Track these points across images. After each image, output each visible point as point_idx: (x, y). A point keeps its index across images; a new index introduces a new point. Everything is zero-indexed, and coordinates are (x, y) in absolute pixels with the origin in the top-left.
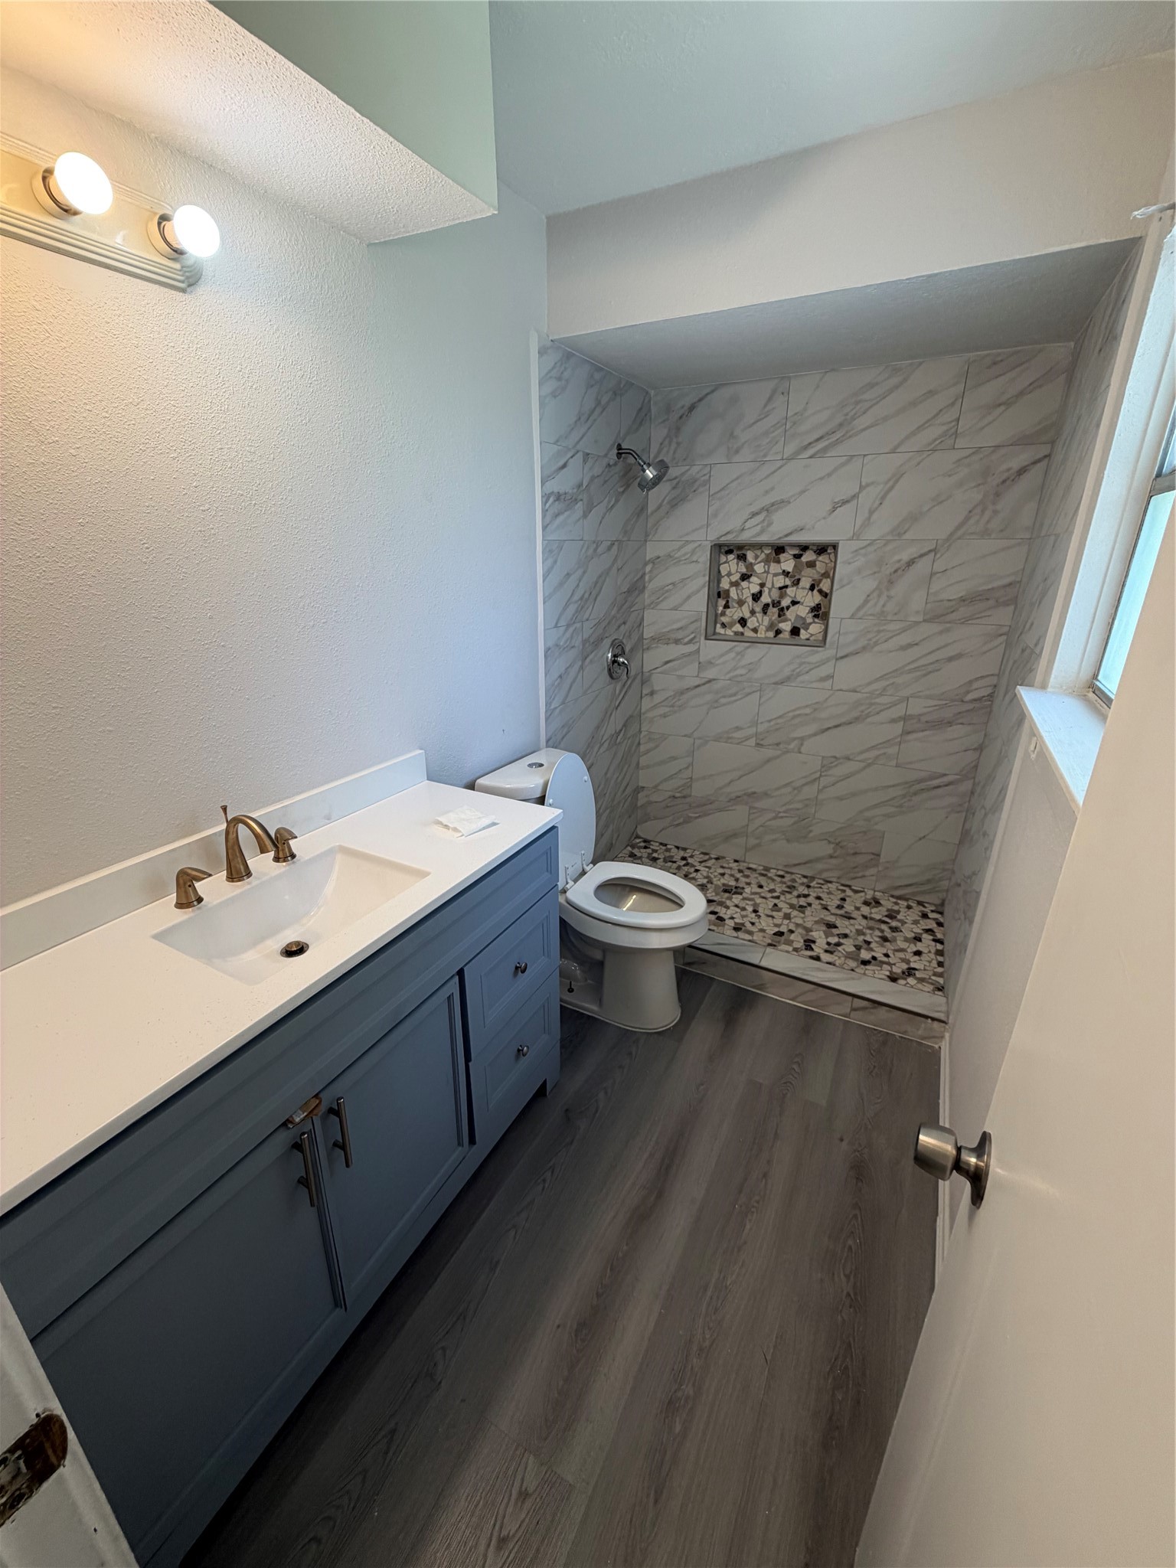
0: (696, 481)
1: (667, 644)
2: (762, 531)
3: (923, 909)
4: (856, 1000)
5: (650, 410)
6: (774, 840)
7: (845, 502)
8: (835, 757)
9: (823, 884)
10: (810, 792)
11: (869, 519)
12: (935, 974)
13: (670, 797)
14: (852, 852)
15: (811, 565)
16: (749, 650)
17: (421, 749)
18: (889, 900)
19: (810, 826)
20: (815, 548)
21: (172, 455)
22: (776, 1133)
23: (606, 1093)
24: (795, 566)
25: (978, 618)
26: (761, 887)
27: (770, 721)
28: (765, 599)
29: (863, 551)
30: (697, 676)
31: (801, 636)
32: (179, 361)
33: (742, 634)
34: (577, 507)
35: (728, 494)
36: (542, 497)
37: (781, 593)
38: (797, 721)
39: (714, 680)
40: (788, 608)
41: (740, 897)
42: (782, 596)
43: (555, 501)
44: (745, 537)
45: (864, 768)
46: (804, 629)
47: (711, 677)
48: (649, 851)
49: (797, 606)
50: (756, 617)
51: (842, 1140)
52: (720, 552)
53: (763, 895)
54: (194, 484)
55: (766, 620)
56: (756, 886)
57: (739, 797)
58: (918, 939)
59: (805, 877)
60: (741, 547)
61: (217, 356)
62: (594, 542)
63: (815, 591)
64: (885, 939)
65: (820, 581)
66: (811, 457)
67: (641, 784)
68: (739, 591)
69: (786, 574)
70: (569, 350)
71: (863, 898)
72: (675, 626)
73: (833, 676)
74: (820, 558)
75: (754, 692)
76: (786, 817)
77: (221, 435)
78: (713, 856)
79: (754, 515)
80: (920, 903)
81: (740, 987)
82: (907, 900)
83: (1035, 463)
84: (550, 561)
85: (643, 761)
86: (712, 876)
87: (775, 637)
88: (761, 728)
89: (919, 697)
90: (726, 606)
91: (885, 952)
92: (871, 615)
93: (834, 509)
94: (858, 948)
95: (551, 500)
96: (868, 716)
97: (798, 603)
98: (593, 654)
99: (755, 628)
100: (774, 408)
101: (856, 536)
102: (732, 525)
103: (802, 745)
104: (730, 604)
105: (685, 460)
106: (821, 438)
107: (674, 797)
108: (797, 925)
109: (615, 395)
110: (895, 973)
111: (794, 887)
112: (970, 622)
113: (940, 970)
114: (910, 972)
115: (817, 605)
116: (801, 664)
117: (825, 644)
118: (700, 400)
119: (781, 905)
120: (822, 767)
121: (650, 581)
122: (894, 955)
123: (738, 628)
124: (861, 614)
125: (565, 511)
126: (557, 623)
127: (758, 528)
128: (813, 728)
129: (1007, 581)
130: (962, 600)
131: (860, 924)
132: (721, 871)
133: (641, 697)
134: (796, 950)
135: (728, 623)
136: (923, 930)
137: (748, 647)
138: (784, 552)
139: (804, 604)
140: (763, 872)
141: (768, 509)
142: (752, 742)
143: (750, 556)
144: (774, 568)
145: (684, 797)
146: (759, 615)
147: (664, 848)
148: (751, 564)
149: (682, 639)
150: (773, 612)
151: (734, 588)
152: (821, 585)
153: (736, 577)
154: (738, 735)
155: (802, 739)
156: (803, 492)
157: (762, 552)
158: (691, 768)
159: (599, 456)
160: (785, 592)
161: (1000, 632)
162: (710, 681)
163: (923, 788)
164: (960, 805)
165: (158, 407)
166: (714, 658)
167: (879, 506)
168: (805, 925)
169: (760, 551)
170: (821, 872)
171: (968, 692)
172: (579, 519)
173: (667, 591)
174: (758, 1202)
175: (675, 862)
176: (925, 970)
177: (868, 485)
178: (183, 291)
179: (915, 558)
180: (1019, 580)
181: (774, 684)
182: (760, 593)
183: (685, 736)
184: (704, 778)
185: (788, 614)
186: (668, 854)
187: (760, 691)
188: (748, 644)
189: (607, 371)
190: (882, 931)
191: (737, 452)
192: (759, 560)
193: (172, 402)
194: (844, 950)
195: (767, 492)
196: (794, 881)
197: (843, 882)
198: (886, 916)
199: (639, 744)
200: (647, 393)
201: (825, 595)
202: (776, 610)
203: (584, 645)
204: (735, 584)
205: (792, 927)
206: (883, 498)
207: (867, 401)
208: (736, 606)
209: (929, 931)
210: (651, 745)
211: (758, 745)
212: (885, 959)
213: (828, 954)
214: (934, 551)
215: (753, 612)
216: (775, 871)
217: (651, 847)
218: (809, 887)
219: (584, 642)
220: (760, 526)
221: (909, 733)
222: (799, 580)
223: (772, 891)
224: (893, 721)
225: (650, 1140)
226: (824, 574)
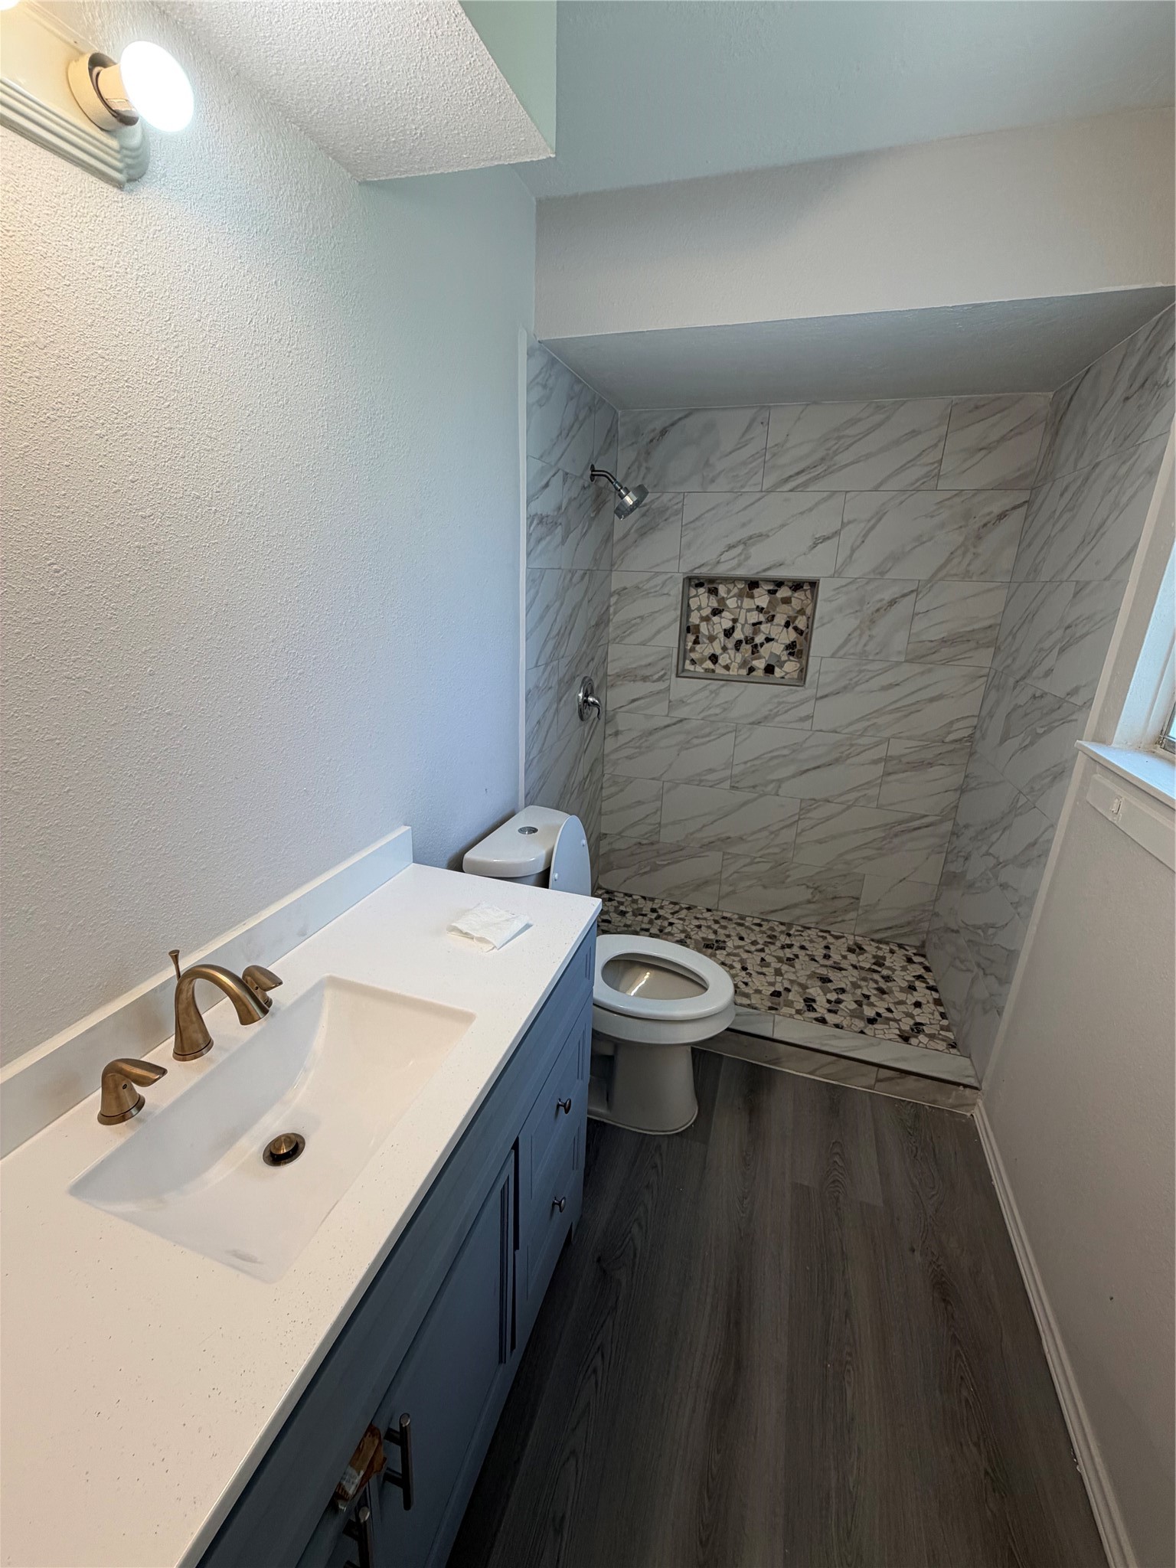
0: (668, 509)
1: (634, 681)
2: (739, 565)
3: (906, 953)
4: (881, 1070)
5: (617, 432)
6: (750, 887)
7: (826, 539)
8: (814, 800)
9: (802, 931)
10: (788, 835)
11: (851, 556)
12: (942, 1028)
13: (635, 845)
14: (831, 896)
15: (786, 601)
16: (724, 688)
17: (406, 825)
18: (871, 945)
19: (788, 870)
20: (790, 584)
21: (98, 432)
22: (843, 1253)
23: (640, 1225)
24: (770, 602)
25: (959, 659)
26: (742, 939)
27: (746, 763)
28: (738, 635)
29: (845, 589)
30: (667, 716)
31: (776, 674)
32: (111, 291)
33: (713, 671)
34: (556, 532)
35: (703, 525)
36: (527, 518)
37: (755, 629)
38: (775, 762)
39: (686, 719)
40: (762, 645)
41: (725, 953)
42: (756, 632)
43: (538, 524)
44: (721, 570)
45: (844, 811)
46: (777, 666)
47: (683, 716)
48: (615, 903)
49: (771, 643)
50: (728, 653)
51: (913, 1251)
52: (690, 585)
53: (747, 948)
54: (130, 478)
55: (739, 658)
56: (737, 938)
57: (713, 842)
58: (912, 988)
59: (782, 924)
60: (712, 581)
61: (167, 294)
62: (570, 571)
63: (790, 628)
64: (882, 991)
65: (796, 618)
66: (791, 491)
67: (603, 831)
68: (710, 627)
69: (760, 609)
70: (554, 355)
71: (846, 945)
72: (643, 663)
73: (813, 716)
74: (796, 595)
75: (728, 733)
76: (763, 862)
77: (170, 409)
78: (683, 906)
79: (730, 547)
80: (901, 946)
81: (752, 1064)
82: (887, 943)
83: (1014, 508)
84: (533, 591)
85: (606, 806)
86: (689, 930)
87: (748, 674)
88: (737, 770)
89: (900, 738)
90: (696, 642)
91: (886, 1007)
92: (853, 654)
93: (815, 545)
94: (859, 1003)
95: (535, 522)
96: (848, 757)
97: (772, 640)
98: (567, 695)
99: (727, 665)
100: (752, 438)
101: (837, 574)
102: (705, 558)
103: (780, 787)
104: (700, 640)
105: (655, 486)
106: (802, 471)
107: (640, 843)
108: (792, 982)
109: (591, 411)
110: (904, 1031)
111: (775, 936)
112: (951, 663)
113: (945, 1022)
114: (918, 1028)
115: (793, 642)
116: (780, 703)
117: (804, 683)
118: (673, 424)
119: (768, 959)
120: (801, 810)
121: (615, 613)
122: (897, 1009)
123: (709, 664)
124: (841, 653)
125: (547, 536)
126: (537, 663)
127: (735, 562)
128: (792, 769)
129: (987, 623)
130: (943, 641)
131: (853, 976)
132: (697, 923)
133: (605, 738)
134: (798, 1012)
135: (698, 659)
136: (914, 976)
137: (723, 686)
138: (758, 587)
139: (779, 641)
140: (739, 921)
141: (746, 542)
142: (727, 784)
143: (722, 590)
144: (748, 603)
145: (652, 844)
146: (732, 652)
147: (630, 899)
148: (723, 598)
149: (651, 676)
150: (746, 648)
151: (705, 623)
152: (797, 622)
153: (707, 612)
154: (711, 777)
155: (780, 781)
156: (783, 526)
157: (735, 586)
158: (659, 813)
159: (576, 477)
160: (759, 628)
161: (982, 673)
162: (681, 721)
163: (903, 829)
164: (941, 846)
165: (77, 355)
166: (686, 696)
167: (861, 544)
168: (799, 981)
169: (733, 585)
170: (798, 918)
171: (949, 733)
172: (558, 546)
173: (634, 625)
174: (850, 1354)
175: (645, 915)
176: (931, 1024)
177: (849, 522)
178: (120, 186)
179: (897, 598)
180: (999, 622)
181: (750, 724)
182: (733, 628)
183: (653, 779)
184: (674, 823)
185: (762, 650)
186: (635, 906)
187: (736, 731)
188: (723, 682)
189: (585, 385)
190: (876, 982)
191: (713, 481)
192: (732, 594)
193: (99, 352)
194: (846, 1007)
195: (744, 525)
196: (772, 929)
197: (821, 927)
198: (874, 964)
199: (602, 788)
200: (615, 412)
201: (800, 632)
202: (749, 647)
203: (559, 685)
204: (706, 619)
205: (787, 985)
206: (865, 536)
207: (849, 437)
208: (707, 641)
209: (919, 977)
210: (613, 789)
211: (733, 787)
212: (889, 1015)
213: (832, 1015)
214: (916, 591)
215: (724, 649)
216: (751, 919)
217: (616, 898)
218: (789, 935)
219: (560, 681)
220: (736, 560)
221: (890, 774)
222: (773, 616)
223: (754, 943)
224: (875, 762)
225: (707, 1286)
226: (800, 611)
